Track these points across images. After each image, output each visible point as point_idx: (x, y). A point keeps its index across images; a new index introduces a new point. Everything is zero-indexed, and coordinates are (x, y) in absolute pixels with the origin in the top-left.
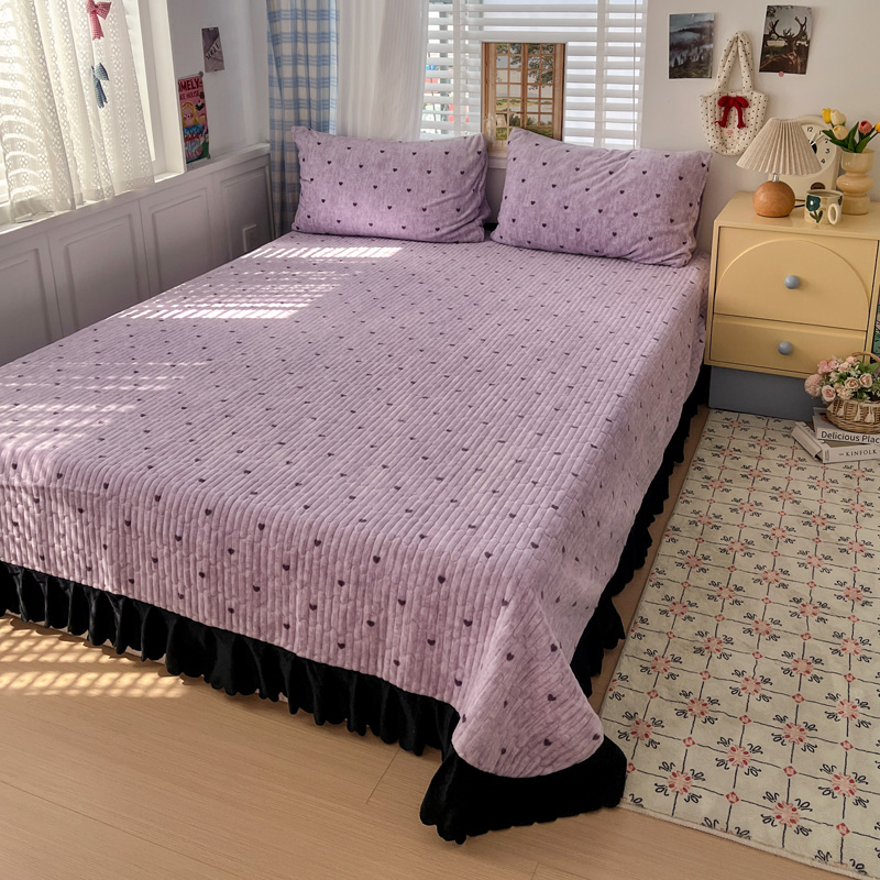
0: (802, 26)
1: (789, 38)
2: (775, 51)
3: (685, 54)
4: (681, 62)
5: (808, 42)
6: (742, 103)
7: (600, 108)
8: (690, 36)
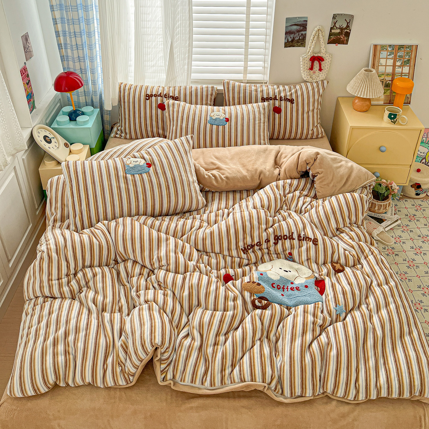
0: (348, 23)
1: (342, 29)
2: (335, 34)
3: (292, 36)
4: (290, 40)
5: (350, 30)
6: (320, 59)
7: (246, 60)
8: (295, 28)
